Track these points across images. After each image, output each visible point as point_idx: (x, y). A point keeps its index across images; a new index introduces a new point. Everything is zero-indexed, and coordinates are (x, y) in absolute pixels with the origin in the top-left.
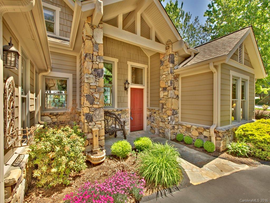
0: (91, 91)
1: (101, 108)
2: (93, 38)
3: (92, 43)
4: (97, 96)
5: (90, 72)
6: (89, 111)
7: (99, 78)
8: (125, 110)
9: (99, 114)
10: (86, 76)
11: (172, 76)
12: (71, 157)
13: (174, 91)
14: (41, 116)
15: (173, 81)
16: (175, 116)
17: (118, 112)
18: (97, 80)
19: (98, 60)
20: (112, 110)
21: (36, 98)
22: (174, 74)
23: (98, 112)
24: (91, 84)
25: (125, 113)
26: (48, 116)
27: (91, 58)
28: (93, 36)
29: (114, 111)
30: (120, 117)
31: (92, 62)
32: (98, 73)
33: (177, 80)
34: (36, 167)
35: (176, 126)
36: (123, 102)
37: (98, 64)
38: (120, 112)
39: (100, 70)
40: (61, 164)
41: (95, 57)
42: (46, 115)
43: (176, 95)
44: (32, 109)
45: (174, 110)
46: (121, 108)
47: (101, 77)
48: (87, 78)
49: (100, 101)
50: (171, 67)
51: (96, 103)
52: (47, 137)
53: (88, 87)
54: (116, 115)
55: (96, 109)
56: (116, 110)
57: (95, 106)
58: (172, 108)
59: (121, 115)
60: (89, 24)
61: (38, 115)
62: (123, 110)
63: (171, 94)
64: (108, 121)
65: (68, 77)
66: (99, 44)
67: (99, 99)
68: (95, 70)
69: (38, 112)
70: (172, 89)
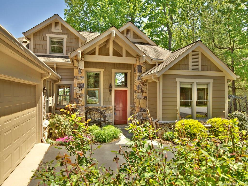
0: (77, 96)
1: (83, 106)
2: (78, 67)
3: (77, 70)
4: (80, 99)
5: (77, 86)
6: (76, 107)
7: (82, 88)
8: (109, 107)
9: (81, 109)
10: (74, 88)
11: (140, 82)
12: (64, 127)
13: (142, 93)
14: (55, 110)
15: (140, 85)
16: (143, 113)
17: (103, 108)
18: (80, 90)
19: (81, 79)
20: (98, 107)
21: (52, 99)
22: (142, 80)
23: (81, 108)
24: (77, 93)
25: (109, 109)
26: (59, 110)
27: (77, 78)
28: (78, 66)
29: (100, 108)
30: (105, 113)
31: (78, 80)
32: (81, 86)
33: (145, 85)
34: (51, 129)
35: (144, 120)
36: (108, 101)
37: (81, 81)
38: (105, 109)
39: (82, 84)
40: (60, 129)
41: (79, 77)
42: (58, 109)
43: (144, 96)
44: (50, 105)
45: (142, 108)
46: (106, 106)
47: (83, 88)
48: (75, 90)
49: (82, 102)
50: (138, 75)
51: (80, 103)
52: (55, 118)
53: (75, 94)
54: (102, 111)
55: (80, 106)
56: (101, 107)
57: (79, 105)
58: (140, 107)
59: (105, 111)
60: (76, 60)
61: (53, 109)
62: (107, 107)
63: (139, 96)
64: (95, 115)
65: (71, 84)
66: (81, 70)
67: (82, 101)
68: (79, 84)
69: (53, 107)
70: (140, 92)
